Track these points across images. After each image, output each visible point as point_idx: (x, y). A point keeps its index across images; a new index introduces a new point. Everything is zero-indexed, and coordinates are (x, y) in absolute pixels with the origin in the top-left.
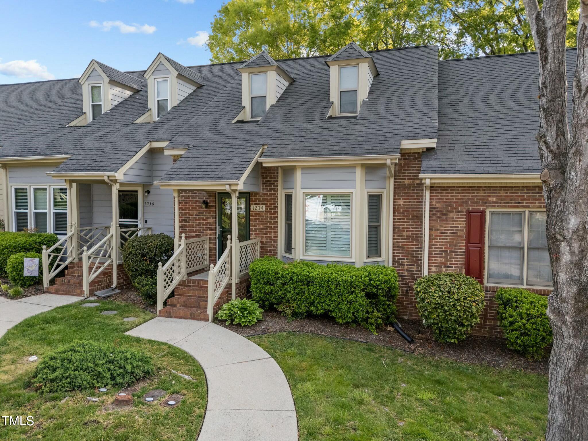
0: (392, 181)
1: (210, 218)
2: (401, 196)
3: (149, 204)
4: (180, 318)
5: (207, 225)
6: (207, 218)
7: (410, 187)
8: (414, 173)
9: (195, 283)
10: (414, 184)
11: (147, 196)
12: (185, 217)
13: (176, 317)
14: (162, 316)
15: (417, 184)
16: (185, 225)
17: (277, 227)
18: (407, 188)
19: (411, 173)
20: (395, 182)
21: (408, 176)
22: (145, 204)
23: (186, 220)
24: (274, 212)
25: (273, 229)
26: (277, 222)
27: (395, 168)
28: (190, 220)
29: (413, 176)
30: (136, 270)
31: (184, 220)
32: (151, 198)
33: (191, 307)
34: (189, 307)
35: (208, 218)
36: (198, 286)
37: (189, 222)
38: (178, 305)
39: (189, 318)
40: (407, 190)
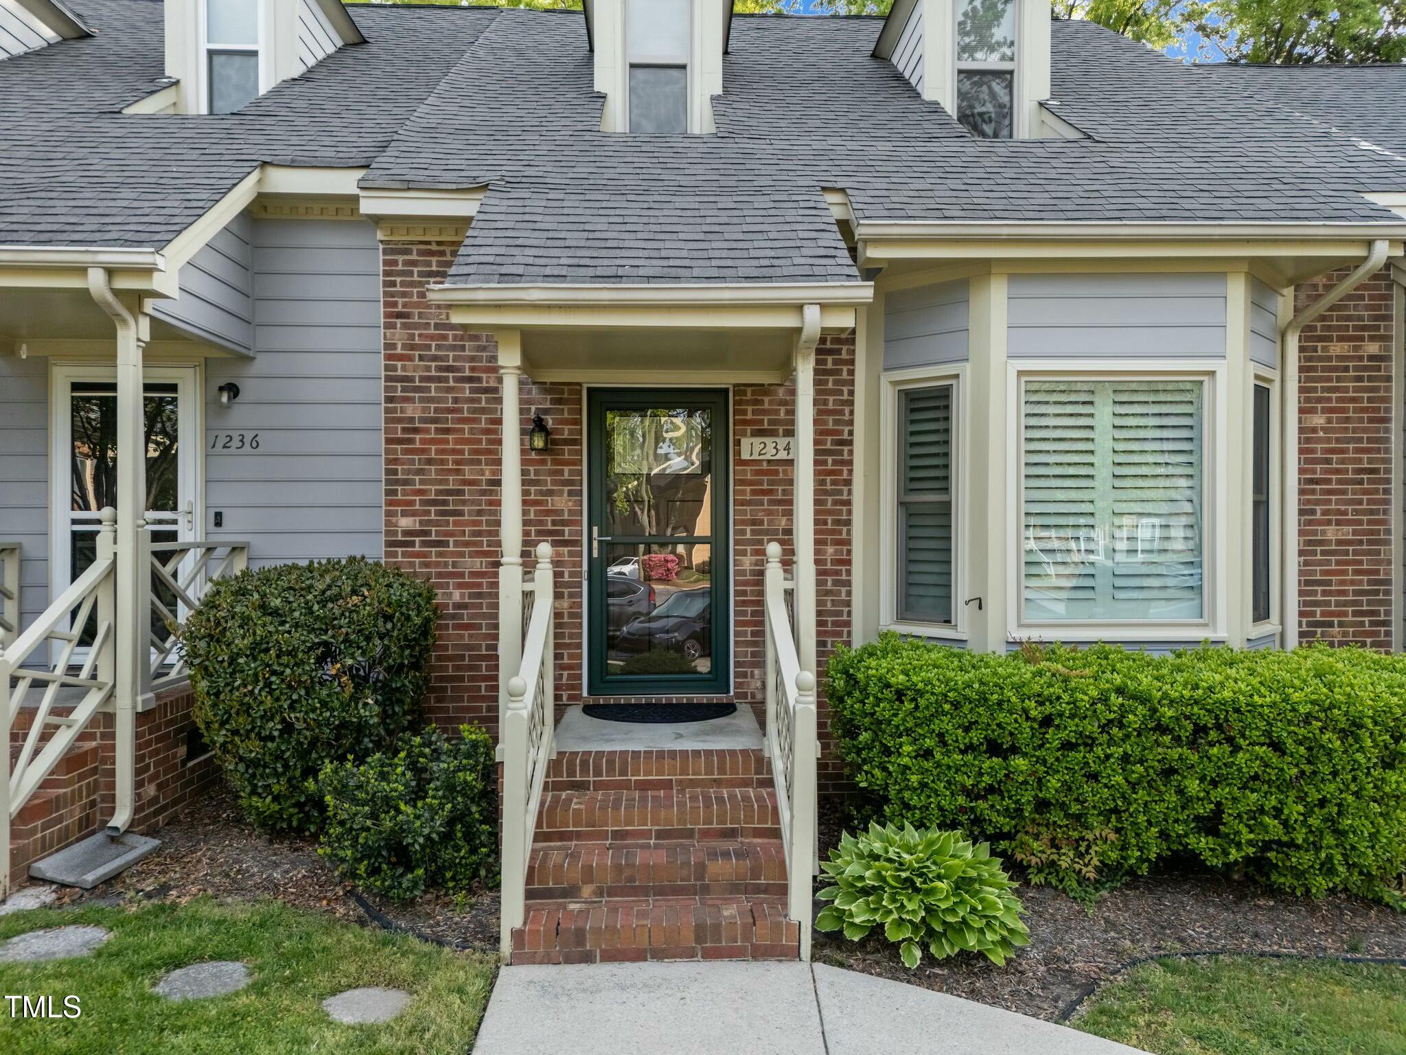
0: (1293, 343)
1: (560, 493)
2: (1319, 400)
3: (236, 442)
4: (639, 956)
5: (541, 523)
6: (542, 493)
7: (1346, 369)
8: (1360, 318)
9: (611, 771)
10: (1361, 358)
11: (228, 407)
12: (438, 492)
13: (611, 956)
14: (531, 960)
15: (1372, 358)
16: (437, 523)
17: (848, 523)
18: (1335, 369)
19: (1349, 318)
20: (1302, 349)
21: (1339, 328)
22: (213, 445)
23: (445, 503)
24: (835, 462)
25: (833, 532)
26: (848, 503)
27: (1296, 297)
28: (464, 502)
29: (1356, 328)
30: (288, 728)
31: (434, 503)
33: (660, 891)
34: (644, 891)
35: (550, 493)
36: (626, 785)
37: (461, 513)
38: (587, 891)
39: (689, 954)
40: (1339, 379)
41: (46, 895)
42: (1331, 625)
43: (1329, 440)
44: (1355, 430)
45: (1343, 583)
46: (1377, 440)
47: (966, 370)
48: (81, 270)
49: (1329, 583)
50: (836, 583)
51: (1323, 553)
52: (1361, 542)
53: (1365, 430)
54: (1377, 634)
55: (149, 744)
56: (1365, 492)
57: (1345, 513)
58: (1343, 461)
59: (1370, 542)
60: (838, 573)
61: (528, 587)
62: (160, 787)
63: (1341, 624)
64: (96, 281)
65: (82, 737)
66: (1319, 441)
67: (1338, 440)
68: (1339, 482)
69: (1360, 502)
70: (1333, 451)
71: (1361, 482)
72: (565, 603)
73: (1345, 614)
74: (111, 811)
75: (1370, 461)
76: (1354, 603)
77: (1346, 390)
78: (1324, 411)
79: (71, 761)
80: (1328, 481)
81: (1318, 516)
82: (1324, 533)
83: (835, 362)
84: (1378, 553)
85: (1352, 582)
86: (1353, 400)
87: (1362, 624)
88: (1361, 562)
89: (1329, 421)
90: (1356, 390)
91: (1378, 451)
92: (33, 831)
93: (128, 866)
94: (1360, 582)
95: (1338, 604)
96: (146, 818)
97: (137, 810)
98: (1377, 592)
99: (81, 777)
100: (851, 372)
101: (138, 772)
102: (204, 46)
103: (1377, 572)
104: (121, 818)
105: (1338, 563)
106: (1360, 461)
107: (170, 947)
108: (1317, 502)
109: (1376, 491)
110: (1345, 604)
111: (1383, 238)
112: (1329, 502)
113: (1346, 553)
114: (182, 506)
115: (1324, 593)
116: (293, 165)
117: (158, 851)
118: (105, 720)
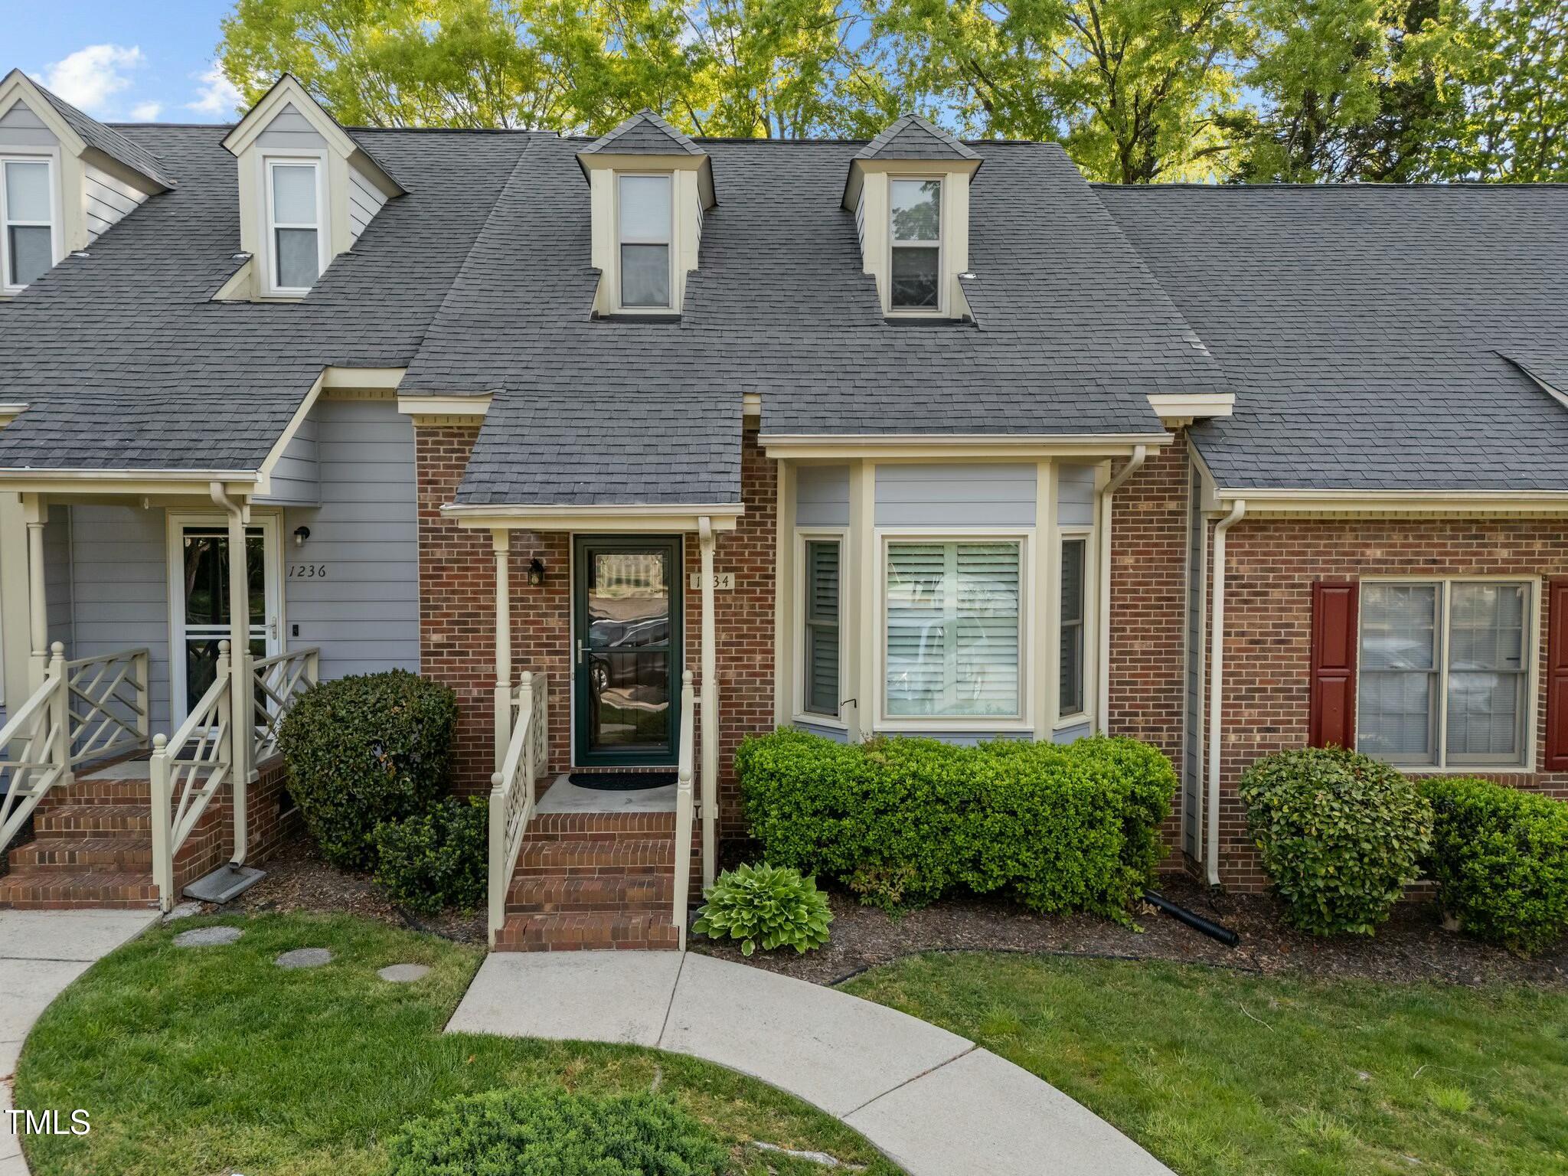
0: (1108, 502)
1: (553, 615)
2: (1130, 545)
3: (308, 572)
4: (575, 947)
5: (539, 638)
6: (539, 615)
7: (1151, 522)
8: (1162, 483)
9: (573, 827)
10: (1163, 513)
11: (302, 545)
12: (460, 615)
13: (559, 947)
14: (508, 949)
15: (1171, 513)
16: (460, 638)
17: (772, 637)
18: (1142, 521)
19: (1153, 483)
20: (1114, 506)
21: (1146, 490)
22: (293, 574)
23: (466, 623)
24: (762, 592)
25: (761, 644)
26: (772, 622)
27: (1113, 468)
28: (480, 622)
29: (1159, 490)
30: (352, 798)
31: (457, 623)
32: (314, 551)
33: (595, 908)
34: (585, 908)
35: (545, 615)
36: (584, 837)
37: (477, 631)
38: (548, 907)
39: (608, 946)
40: (1145, 529)
41: (196, 908)
42: (1136, 714)
43: (1136, 576)
44: (1156, 568)
45: (1146, 683)
46: (1174, 576)
47: (847, 532)
48: (206, 483)
49: (1135, 683)
50: (763, 682)
51: (1131, 661)
52: (1160, 653)
53: (1165, 568)
54: (1172, 721)
55: (255, 805)
56: (1164, 615)
57: (1148, 630)
58: (1147, 592)
59: (1167, 653)
60: (765, 674)
61: (515, 702)
62: (263, 834)
63: (1144, 714)
64: (216, 491)
65: (214, 800)
66: (1129, 576)
67: (1144, 576)
68: (1144, 607)
69: (1160, 623)
70: (1140, 584)
71: (1161, 607)
72: (557, 698)
73: (1147, 707)
74: (232, 852)
75: (1168, 591)
76: (1154, 699)
77: (1150, 537)
78: (1133, 553)
79: (206, 818)
80: (1136, 607)
81: (1128, 633)
82: (1132, 645)
83: (762, 516)
84: (1173, 660)
85: (1153, 683)
86: (1156, 545)
87: (1160, 714)
88: (1160, 668)
89: (1137, 561)
90: (1158, 537)
91: (1175, 583)
92: (184, 866)
93: (246, 889)
94: (1159, 683)
95: (1142, 699)
96: (254, 857)
97: (249, 851)
98: (1172, 691)
99: (211, 829)
100: (774, 524)
101: (249, 825)
102: (272, 226)
103: (1172, 675)
104: (239, 856)
105: (1143, 668)
106: (1161, 591)
107: (281, 939)
108: (1127, 622)
109: (1173, 614)
110: (1148, 699)
111: (1141, 444)
112: (1136, 622)
113: (1149, 661)
114: (268, 620)
115: (1131, 691)
116: (349, 365)
117: (265, 879)
118: (226, 789)
